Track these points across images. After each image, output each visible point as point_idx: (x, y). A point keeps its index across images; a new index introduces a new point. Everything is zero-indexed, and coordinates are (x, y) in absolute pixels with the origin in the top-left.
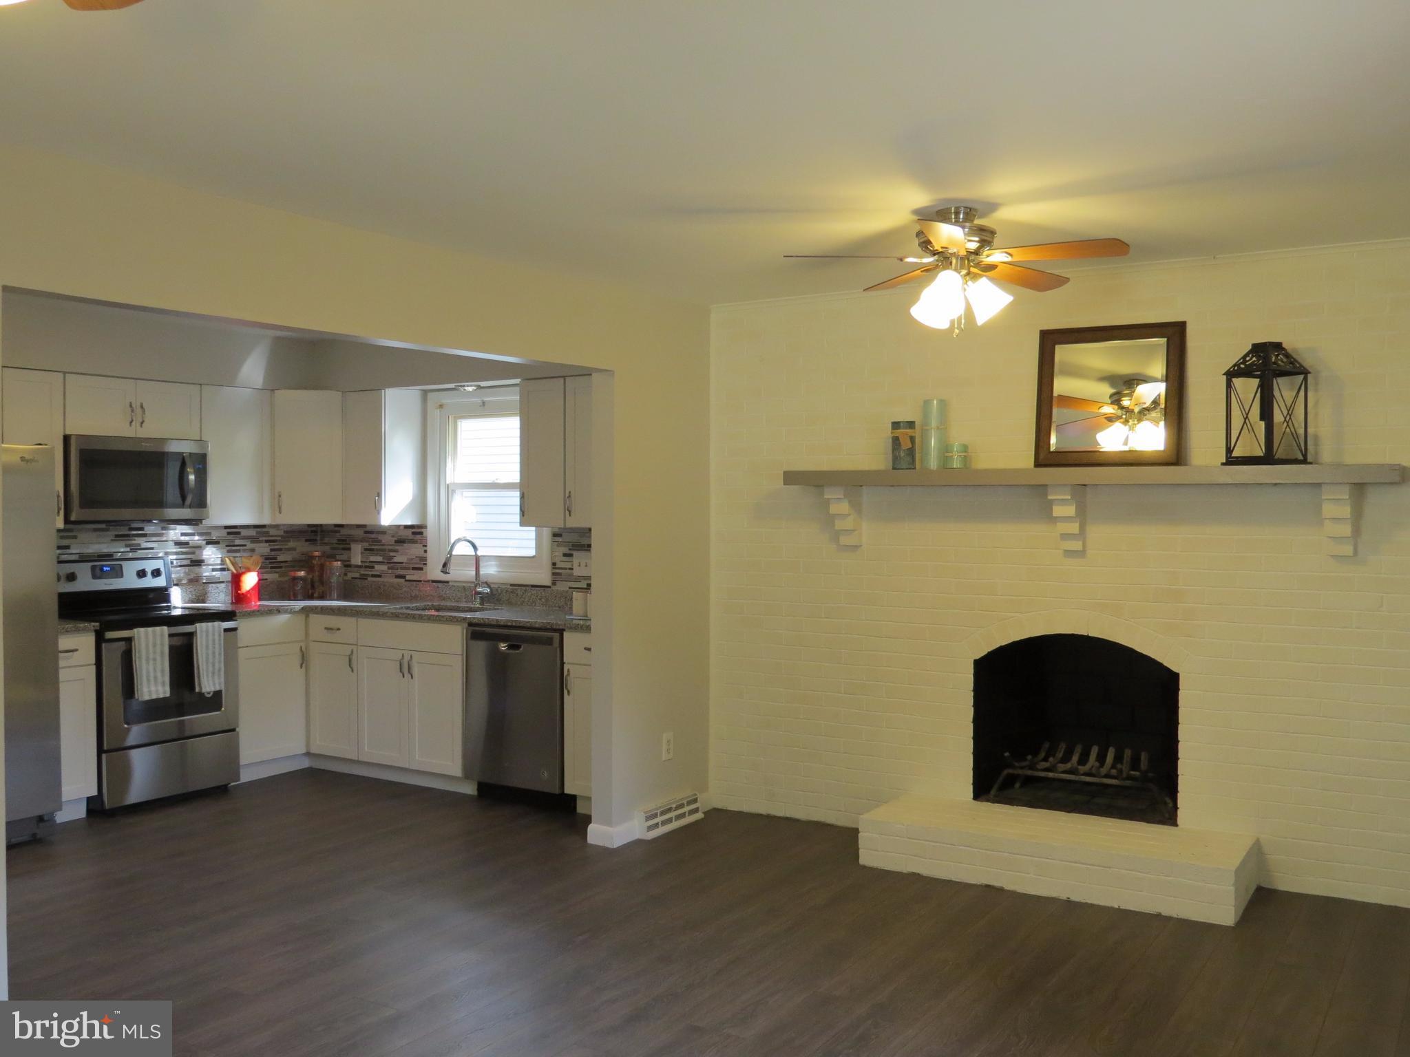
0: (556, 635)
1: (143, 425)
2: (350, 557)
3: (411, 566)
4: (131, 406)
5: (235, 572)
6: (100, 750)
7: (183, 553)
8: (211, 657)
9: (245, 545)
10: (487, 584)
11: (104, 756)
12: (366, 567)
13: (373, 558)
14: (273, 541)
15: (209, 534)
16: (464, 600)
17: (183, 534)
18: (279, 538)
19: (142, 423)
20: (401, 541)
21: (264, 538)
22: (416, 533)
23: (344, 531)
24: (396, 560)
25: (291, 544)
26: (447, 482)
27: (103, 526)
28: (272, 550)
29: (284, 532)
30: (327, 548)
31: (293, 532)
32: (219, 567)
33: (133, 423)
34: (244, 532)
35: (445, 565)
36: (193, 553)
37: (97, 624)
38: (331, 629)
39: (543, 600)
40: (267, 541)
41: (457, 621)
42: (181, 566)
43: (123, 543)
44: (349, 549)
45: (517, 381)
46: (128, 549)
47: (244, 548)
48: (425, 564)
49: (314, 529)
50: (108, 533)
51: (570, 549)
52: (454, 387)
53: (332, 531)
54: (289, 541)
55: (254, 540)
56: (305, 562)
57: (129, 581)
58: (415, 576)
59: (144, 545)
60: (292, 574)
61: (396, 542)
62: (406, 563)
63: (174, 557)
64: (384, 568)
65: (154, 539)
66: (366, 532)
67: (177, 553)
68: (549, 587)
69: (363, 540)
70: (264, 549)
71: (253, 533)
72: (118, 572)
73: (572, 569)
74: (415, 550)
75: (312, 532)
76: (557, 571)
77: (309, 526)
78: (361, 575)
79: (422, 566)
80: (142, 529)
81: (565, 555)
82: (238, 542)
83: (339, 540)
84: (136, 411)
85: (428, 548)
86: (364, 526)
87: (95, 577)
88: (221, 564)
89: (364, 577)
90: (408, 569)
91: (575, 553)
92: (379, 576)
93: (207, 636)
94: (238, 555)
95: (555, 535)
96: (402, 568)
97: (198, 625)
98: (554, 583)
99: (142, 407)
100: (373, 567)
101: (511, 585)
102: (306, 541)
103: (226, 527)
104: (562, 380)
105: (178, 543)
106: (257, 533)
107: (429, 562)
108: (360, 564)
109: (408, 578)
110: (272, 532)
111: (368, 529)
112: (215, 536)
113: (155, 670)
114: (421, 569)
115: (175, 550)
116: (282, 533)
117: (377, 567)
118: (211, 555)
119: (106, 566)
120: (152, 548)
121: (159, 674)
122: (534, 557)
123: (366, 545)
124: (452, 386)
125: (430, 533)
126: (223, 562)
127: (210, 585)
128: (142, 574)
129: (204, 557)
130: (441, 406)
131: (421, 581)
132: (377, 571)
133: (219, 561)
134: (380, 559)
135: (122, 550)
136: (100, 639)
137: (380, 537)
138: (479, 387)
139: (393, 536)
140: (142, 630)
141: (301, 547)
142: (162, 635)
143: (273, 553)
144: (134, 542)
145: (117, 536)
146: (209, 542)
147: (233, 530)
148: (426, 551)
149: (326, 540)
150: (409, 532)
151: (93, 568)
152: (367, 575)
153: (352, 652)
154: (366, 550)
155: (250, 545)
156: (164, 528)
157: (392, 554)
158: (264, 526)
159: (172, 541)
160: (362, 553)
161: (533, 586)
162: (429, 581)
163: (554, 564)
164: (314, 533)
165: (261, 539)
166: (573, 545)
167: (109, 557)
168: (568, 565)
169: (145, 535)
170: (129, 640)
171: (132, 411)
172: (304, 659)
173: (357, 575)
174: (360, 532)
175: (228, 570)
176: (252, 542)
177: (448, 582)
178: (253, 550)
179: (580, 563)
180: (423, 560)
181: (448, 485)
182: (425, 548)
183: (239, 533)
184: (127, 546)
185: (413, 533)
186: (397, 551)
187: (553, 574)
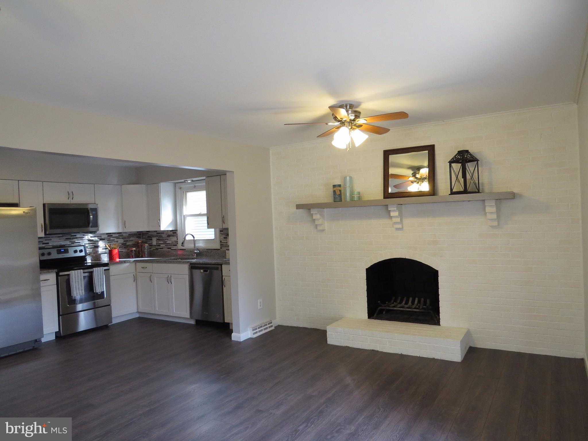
0: (220, 266)
1: (73, 199)
2: (152, 242)
3: (173, 244)
4: (68, 193)
5: (110, 249)
6: (59, 315)
7: (91, 244)
8: (99, 279)
9: (114, 240)
10: (198, 249)
11: (61, 317)
12: (158, 245)
13: (160, 242)
14: (126, 238)
15: (101, 236)
17: (91, 237)
18: (127, 237)
19: (73, 198)
20: (169, 236)
21: (121, 237)
22: (174, 233)
23: (150, 234)
24: (167, 242)
25: (131, 239)
26: (184, 215)
27: (61, 235)
28: (124, 241)
29: (129, 235)
30: (144, 240)
31: (132, 234)
32: (105, 248)
33: (69, 198)
34: (114, 235)
35: (182, 243)
36: (95, 243)
37: (57, 270)
38: (144, 268)
39: (218, 254)
40: (122, 238)
41: (186, 263)
42: (90, 248)
43: (69, 241)
44: (152, 240)
45: (204, 178)
46: (71, 243)
47: (114, 241)
48: (177, 243)
49: (139, 233)
50: (63, 238)
51: (226, 236)
52: (184, 181)
53: (146, 234)
54: (131, 238)
55: (117, 238)
56: (136, 245)
57: (71, 254)
58: (174, 248)
59: (76, 241)
60: (131, 249)
61: (167, 236)
63: (88, 245)
64: (164, 245)
65: (80, 239)
66: (157, 233)
67: (89, 244)
68: (219, 249)
69: (156, 236)
70: (121, 241)
71: (117, 235)
72: (66, 251)
73: (227, 243)
74: (174, 239)
75: (139, 234)
76: (222, 244)
77: (138, 232)
78: (156, 248)
79: (176, 244)
80: (76, 236)
81: (224, 238)
82: (112, 239)
83: (148, 237)
84: (70, 194)
85: (178, 238)
86: (156, 231)
87: (58, 253)
88: (105, 247)
89: (157, 249)
90: (172, 245)
92: (162, 248)
93: (98, 272)
94: (112, 243)
95: (221, 231)
96: (170, 245)
97: (94, 269)
98: (221, 248)
99: (72, 193)
100: (160, 245)
101: (207, 249)
102: (137, 237)
103: (107, 234)
104: (220, 176)
105: (89, 240)
106: (119, 235)
107: (179, 243)
108: (155, 244)
109: (172, 248)
110: (124, 235)
111: (157, 232)
112: (103, 237)
113: (78, 285)
114: (176, 245)
115: (88, 243)
116: (128, 235)
117: (161, 245)
118: (101, 244)
119: (63, 249)
120: (79, 242)
121: (80, 287)
122: (214, 239)
123: (157, 238)
124: (183, 181)
125: (179, 232)
126: (106, 246)
127: (102, 254)
128: (76, 251)
129: (99, 245)
130: (181, 188)
131: (176, 250)
132: (161, 247)
133: (104, 246)
134: (162, 242)
135: (69, 243)
136: (58, 276)
137: (162, 235)
138: (192, 181)
139: (166, 234)
140: (73, 271)
141: (134, 239)
142: (81, 273)
143: (125, 242)
144: (73, 240)
145: (66, 239)
146: (101, 240)
147: (109, 235)
148: (177, 239)
149: (144, 237)
150: (171, 233)
151: (57, 250)
152: (158, 248)
153: (151, 275)
154: (157, 239)
155: (116, 240)
156: (84, 235)
157: (166, 240)
158: (121, 233)
159: (87, 239)
160: (156, 241)
161: (214, 249)
162: (179, 249)
163: (221, 241)
164: (140, 234)
165: (120, 237)
167: (63, 246)
168: (226, 241)
169: (77, 238)
170: (69, 275)
171: (69, 194)
172: (135, 279)
173: (155, 249)
174: (155, 233)
175: (107, 249)
176: (117, 239)
177: (185, 249)
178: (117, 241)
180: (177, 242)
181: (184, 216)
183: (112, 236)
184: (70, 242)
185: (173, 233)
186: (168, 239)
187: (221, 245)
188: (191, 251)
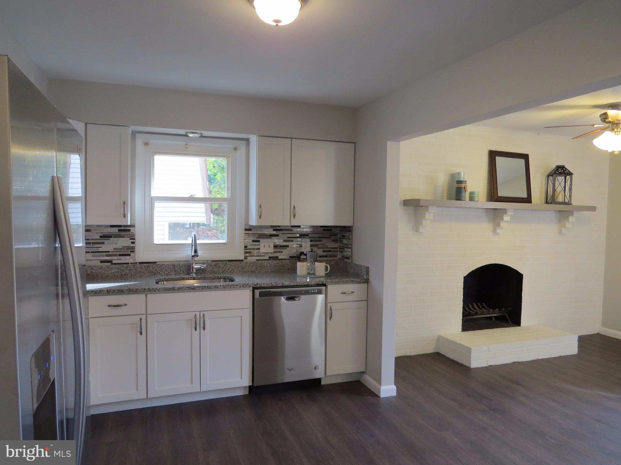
3: (118, 253)
16: (174, 273)
22: (124, 230)
24: (100, 250)
39: (240, 268)
41: (244, 287)
48: (134, 252)
51: (257, 238)
52: (184, 134)
61: (101, 237)
62: (112, 252)
68: (243, 260)
73: (259, 249)
74: (122, 242)
76: (248, 251)
79: (129, 253)
81: (254, 241)
85: (137, 241)
90: (115, 255)
91: (261, 240)
95: (246, 230)
96: (107, 256)
98: (246, 258)
101: (212, 261)
104: (290, 140)
107: (137, 250)
109: (114, 262)
114: (129, 255)
122: (226, 243)
125: (137, 230)
130: (146, 144)
131: (128, 263)
148: (133, 243)
150: (114, 230)
161: (229, 261)
162: (136, 263)
163: (246, 247)
166: (259, 236)
168: (258, 247)
177: (156, 263)
179: (264, 245)
180: (132, 250)
181: (153, 197)
182: (133, 241)
185: (119, 230)
186: (103, 243)
187: (245, 253)
188: (174, 266)
